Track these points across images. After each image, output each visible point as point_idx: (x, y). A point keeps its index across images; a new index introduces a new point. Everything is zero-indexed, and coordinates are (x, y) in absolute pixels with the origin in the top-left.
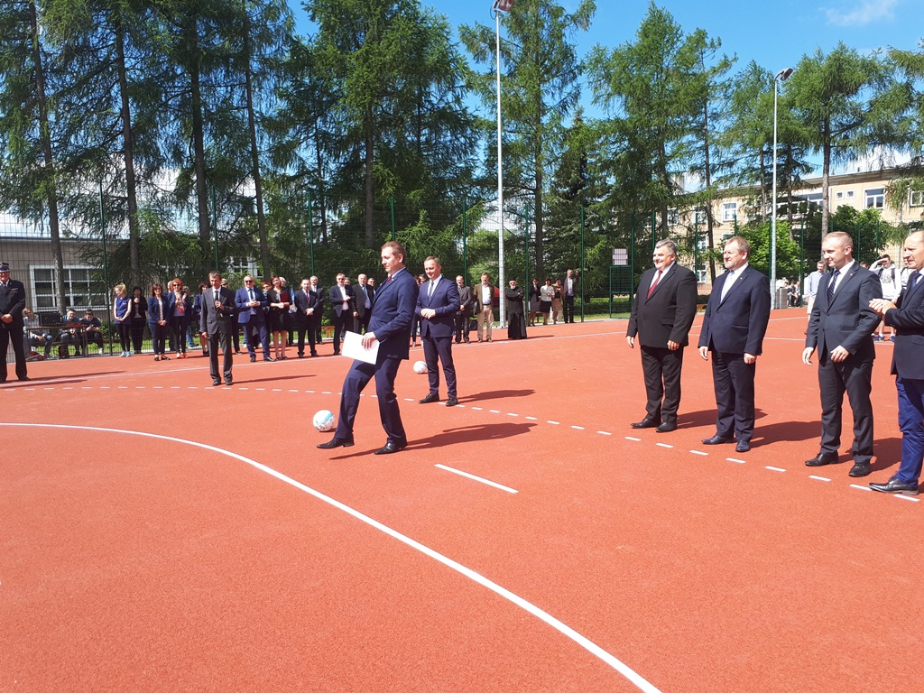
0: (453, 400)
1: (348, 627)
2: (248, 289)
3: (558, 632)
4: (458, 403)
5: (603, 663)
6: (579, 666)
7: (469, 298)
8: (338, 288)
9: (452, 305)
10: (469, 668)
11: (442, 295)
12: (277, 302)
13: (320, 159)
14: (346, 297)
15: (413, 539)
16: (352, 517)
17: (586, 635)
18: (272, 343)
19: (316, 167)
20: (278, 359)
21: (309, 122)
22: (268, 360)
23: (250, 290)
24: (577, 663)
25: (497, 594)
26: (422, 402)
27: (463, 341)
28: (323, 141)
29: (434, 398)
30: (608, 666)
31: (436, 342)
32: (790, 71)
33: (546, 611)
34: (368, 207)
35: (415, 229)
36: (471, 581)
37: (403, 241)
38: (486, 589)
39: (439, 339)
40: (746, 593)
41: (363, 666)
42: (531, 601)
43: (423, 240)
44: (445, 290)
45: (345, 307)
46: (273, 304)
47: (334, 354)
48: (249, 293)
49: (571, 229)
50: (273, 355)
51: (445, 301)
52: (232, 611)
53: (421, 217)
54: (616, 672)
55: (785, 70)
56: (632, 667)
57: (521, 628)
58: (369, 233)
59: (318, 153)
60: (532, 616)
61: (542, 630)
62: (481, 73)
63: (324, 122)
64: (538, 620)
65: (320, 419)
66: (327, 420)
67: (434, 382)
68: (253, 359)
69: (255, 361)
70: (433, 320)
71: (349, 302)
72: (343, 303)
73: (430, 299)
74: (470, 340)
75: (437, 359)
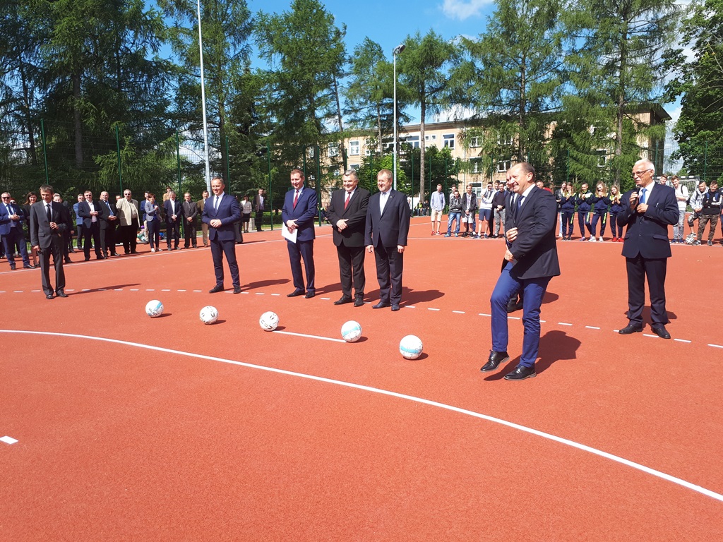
0: (237, 288)
4: (242, 291)
8: (87, 204)
9: (234, 216)
11: (226, 208)
13: (25, 88)
14: (93, 211)
19: (22, 95)
20: (36, 266)
22: (28, 268)
23: (8, 205)
26: (212, 292)
27: (191, 246)
28: (28, 73)
29: (220, 288)
31: (223, 244)
32: (404, 47)
34: (77, 132)
35: (122, 152)
37: (111, 163)
39: (225, 242)
43: (128, 162)
44: (229, 203)
50: (32, 263)
51: (230, 213)
53: (127, 142)
55: (401, 46)
58: (79, 156)
59: (24, 82)
62: (169, 26)
65: (153, 306)
66: (159, 307)
67: (220, 276)
68: (13, 266)
69: (15, 269)
70: (220, 228)
71: (97, 216)
72: (92, 216)
73: (216, 212)
74: (197, 245)
75: (222, 257)
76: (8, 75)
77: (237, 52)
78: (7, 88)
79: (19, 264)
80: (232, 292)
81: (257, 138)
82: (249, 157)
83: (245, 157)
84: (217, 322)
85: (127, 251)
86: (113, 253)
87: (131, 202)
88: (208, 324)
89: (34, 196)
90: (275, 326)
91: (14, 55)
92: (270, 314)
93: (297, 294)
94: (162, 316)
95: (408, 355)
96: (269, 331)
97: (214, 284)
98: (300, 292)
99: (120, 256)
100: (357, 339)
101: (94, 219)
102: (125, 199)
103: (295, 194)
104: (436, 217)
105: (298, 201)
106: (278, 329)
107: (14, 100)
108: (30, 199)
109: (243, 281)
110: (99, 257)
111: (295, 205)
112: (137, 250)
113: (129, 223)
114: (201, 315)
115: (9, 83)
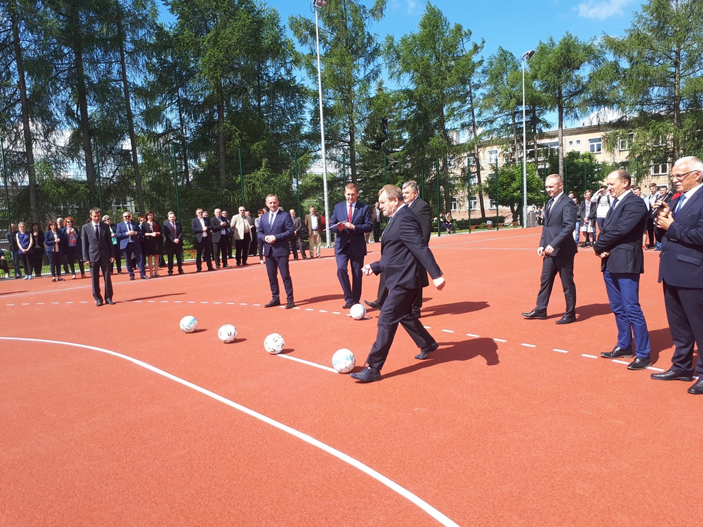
0: (291, 304)
1: (208, 484)
2: (126, 223)
3: (371, 478)
4: (294, 306)
5: (404, 498)
6: (387, 502)
7: (300, 226)
8: (198, 220)
9: (288, 232)
10: (303, 510)
11: (281, 224)
12: (151, 232)
13: (182, 120)
14: (205, 228)
15: (259, 413)
16: (212, 398)
17: (391, 478)
18: (147, 264)
19: (179, 126)
20: (152, 277)
21: (172, 92)
22: (144, 278)
23: (128, 223)
24: (385, 500)
25: (325, 451)
26: (267, 306)
28: (184, 105)
29: (276, 303)
30: (408, 501)
31: (277, 260)
32: (532, 53)
33: (361, 462)
34: (221, 156)
35: (259, 173)
36: (304, 442)
37: (249, 183)
38: (316, 448)
39: (279, 257)
40: (509, 438)
41: (221, 514)
42: (350, 455)
43: (265, 181)
44: (283, 220)
45: (205, 235)
46: (147, 234)
47: (197, 272)
48: (127, 226)
49: (377, 171)
50: (148, 274)
51: (283, 229)
52: (116, 479)
53: (264, 164)
54: (414, 505)
55: (529, 52)
56: (426, 500)
57: (342, 476)
58: (223, 177)
59: (180, 115)
60: (351, 466)
61: (358, 476)
62: (305, 54)
63: (185, 92)
64: (355, 469)
65: (187, 322)
66: (192, 324)
67: (276, 292)
68: (133, 277)
70: (275, 244)
71: (208, 232)
72: (202, 231)
73: (271, 228)
75: (277, 273)
76: (169, 109)
77: (367, 73)
78: (167, 120)
81: (388, 153)
82: (380, 172)
84: (235, 341)
85: (238, 263)
86: (225, 265)
87: (245, 218)
89: (152, 214)
90: (279, 349)
92: (275, 336)
94: (195, 331)
96: (273, 354)
99: (231, 267)
102: (240, 215)
103: (348, 208)
106: (283, 352)
108: (148, 217)
110: (210, 269)
112: (248, 262)
113: (242, 237)
114: (219, 334)
115: (169, 116)
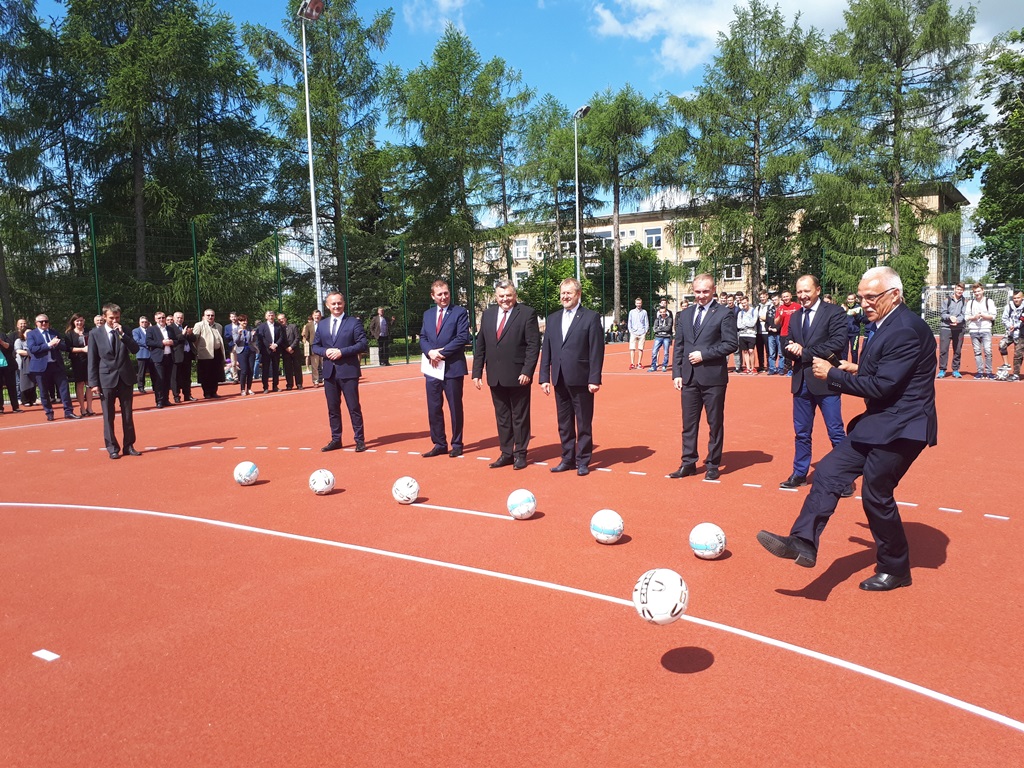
0: (361, 444)
2: (42, 331)
4: (367, 448)
8: (158, 329)
9: (358, 344)
11: (348, 334)
12: (82, 346)
13: (69, 172)
14: (166, 340)
19: (65, 181)
20: (83, 416)
22: (71, 418)
23: (45, 332)
26: (326, 450)
27: (295, 387)
29: (336, 445)
31: (342, 384)
32: (588, 109)
34: (139, 231)
37: (186, 273)
39: (345, 380)
44: (352, 327)
46: (75, 349)
48: (44, 335)
50: (77, 411)
51: (352, 340)
53: (210, 245)
55: (584, 108)
58: (141, 263)
59: (67, 164)
65: (244, 471)
66: (252, 472)
67: (337, 428)
68: (51, 416)
69: (53, 420)
70: (339, 361)
71: (171, 347)
72: (164, 346)
73: (334, 338)
74: (304, 386)
75: (339, 402)
76: (47, 152)
77: (358, 120)
78: (46, 170)
79: (59, 412)
80: (353, 450)
81: (386, 236)
82: (374, 263)
83: (369, 263)
84: (333, 492)
85: (206, 394)
86: (187, 398)
87: (214, 327)
88: (320, 494)
89: (81, 318)
90: (414, 497)
91: (55, 126)
92: (407, 480)
93: (435, 453)
94: (257, 483)
95: (603, 537)
96: (406, 504)
97: (329, 439)
98: (441, 450)
99: (197, 401)
100: (529, 515)
101: (167, 351)
102: (206, 322)
103: (438, 314)
104: (637, 345)
105: (444, 322)
106: (418, 500)
107: (54, 187)
108: (76, 322)
109: (368, 436)
111: (439, 328)
112: (219, 393)
113: (211, 353)
114: (311, 483)
115: (49, 165)
